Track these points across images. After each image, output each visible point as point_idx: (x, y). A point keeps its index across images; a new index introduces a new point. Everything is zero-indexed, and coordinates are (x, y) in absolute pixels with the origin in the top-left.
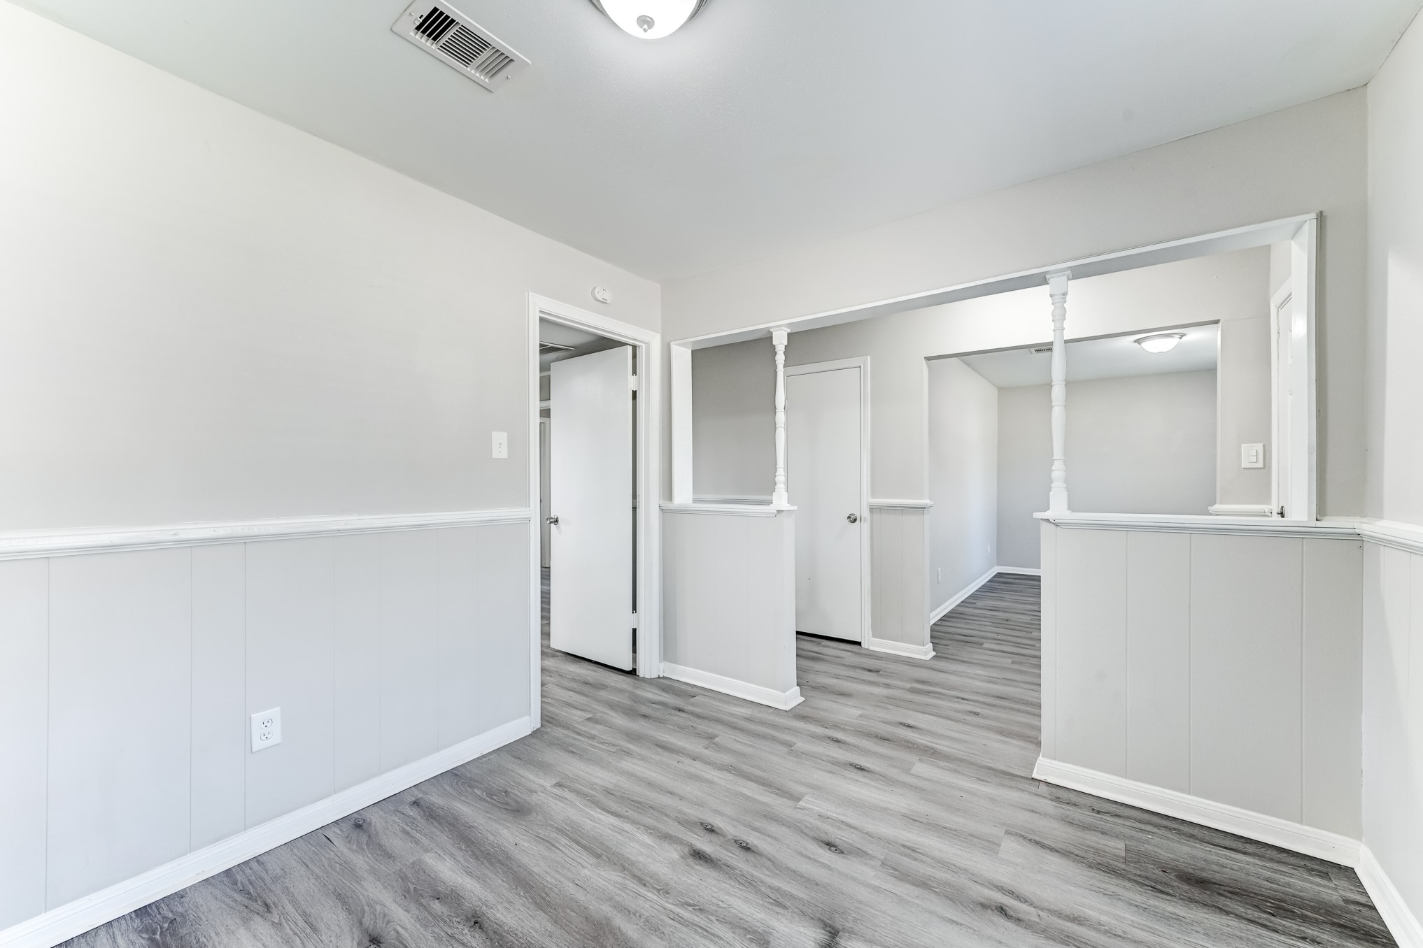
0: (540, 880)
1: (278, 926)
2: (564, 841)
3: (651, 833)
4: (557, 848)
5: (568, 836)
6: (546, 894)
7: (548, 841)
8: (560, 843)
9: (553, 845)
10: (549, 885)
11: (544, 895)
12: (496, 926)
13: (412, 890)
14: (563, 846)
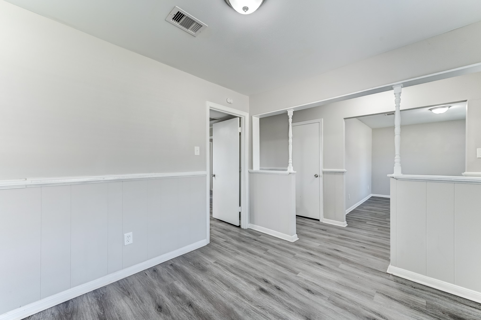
0: (210, 293)
1: (132, 299)
2: (218, 281)
3: (246, 281)
4: (215, 283)
5: (219, 279)
6: (212, 298)
7: (212, 281)
8: (216, 282)
9: (214, 282)
10: (213, 295)
11: (211, 298)
12: (196, 307)
13: (171, 292)
14: (217, 283)
